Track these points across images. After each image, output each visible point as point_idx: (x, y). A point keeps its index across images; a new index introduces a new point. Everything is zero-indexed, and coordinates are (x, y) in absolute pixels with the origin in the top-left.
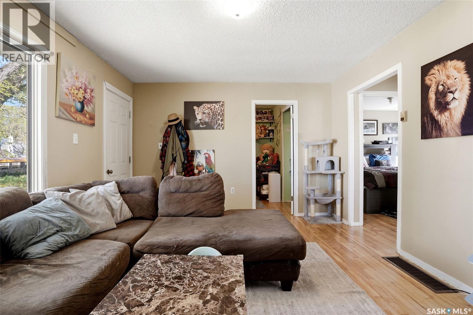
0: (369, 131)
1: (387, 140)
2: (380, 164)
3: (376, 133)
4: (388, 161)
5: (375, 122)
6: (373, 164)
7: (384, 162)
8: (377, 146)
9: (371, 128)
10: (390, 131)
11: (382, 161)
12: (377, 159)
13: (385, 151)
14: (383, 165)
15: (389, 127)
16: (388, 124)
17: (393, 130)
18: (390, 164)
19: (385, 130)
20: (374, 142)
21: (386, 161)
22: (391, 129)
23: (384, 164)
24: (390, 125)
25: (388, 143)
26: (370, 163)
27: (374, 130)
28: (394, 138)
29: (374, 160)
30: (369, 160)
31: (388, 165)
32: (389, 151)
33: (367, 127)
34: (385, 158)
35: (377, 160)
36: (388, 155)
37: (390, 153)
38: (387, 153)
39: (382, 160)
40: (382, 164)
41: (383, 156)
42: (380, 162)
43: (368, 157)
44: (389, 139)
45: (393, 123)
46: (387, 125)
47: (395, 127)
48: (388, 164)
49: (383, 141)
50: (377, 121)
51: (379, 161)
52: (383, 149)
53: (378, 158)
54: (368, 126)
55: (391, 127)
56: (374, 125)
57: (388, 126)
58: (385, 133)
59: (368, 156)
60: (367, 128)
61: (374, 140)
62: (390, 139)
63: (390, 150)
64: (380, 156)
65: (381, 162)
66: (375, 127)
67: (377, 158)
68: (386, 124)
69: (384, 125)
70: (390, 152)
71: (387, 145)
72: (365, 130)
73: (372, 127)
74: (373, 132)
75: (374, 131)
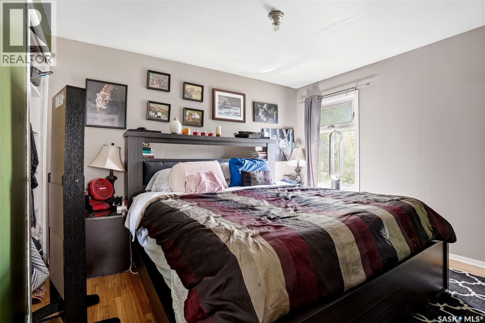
0: (231, 113)
1: (260, 131)
2: (252, 180)
3: (241, 119)
4: (265, 172)
5: (241, 97)
6: (238, 179)
7: (259, 175)
8: (244, 143)
9: (235, 108)
10: (264, 117)
11: (255, 172)
12: (245, 168)
13: (258, 153)
14: (257, 183)
15: (263, 110)
16: (263, 104)
17: (269, 115)
18: (270, 179)
19: (257, 115)
20: (238, 133)
21: (261, 172)
22: (266, 114)
23: (258, 180)
24: (265, 106)
25: (263, 137)
26: (231, 178)
27: (239, 111)
28: (270, 131)
29: (239, 170)
30: (229, 171)
31: (267, 182)
32: (264, 153)
33: (228, 105)
34: (260, 166)
35: (245, 170)
36: (264, 160)
37: (265, 155)
38: (261, 155)
39: (254, 170)
40: (255, 179)
41: (256, 163)
42: (252, 176)
43: (227, 164)
44: (263, 130)
45: (269, 104)
46: (259, 106)
47: (271, 110)
48: (265, 180)
49: (255, 133)
50: (244, 95)
51: (249, 173)
52: (253, 149)
53: (247, 165)
54: (229, 103)
55: (267, 110)
56: (239, 103)
57: (262, 108)
58: (257, 120)
59: (225, 161)
60: (227, 108)
61: (240, 131)
62: (265, 130)
63: (265, 149)
64: (251, 162)
65: (254, 175)
66: (240, 107)
67: (245, 165)
68: (258, 103)
69: (255, 105)
70: (267, 154)
71: (261, 140)
72: (224, 111)
73: (236, 106)
74: (238, 116)
75: (239, 114)
